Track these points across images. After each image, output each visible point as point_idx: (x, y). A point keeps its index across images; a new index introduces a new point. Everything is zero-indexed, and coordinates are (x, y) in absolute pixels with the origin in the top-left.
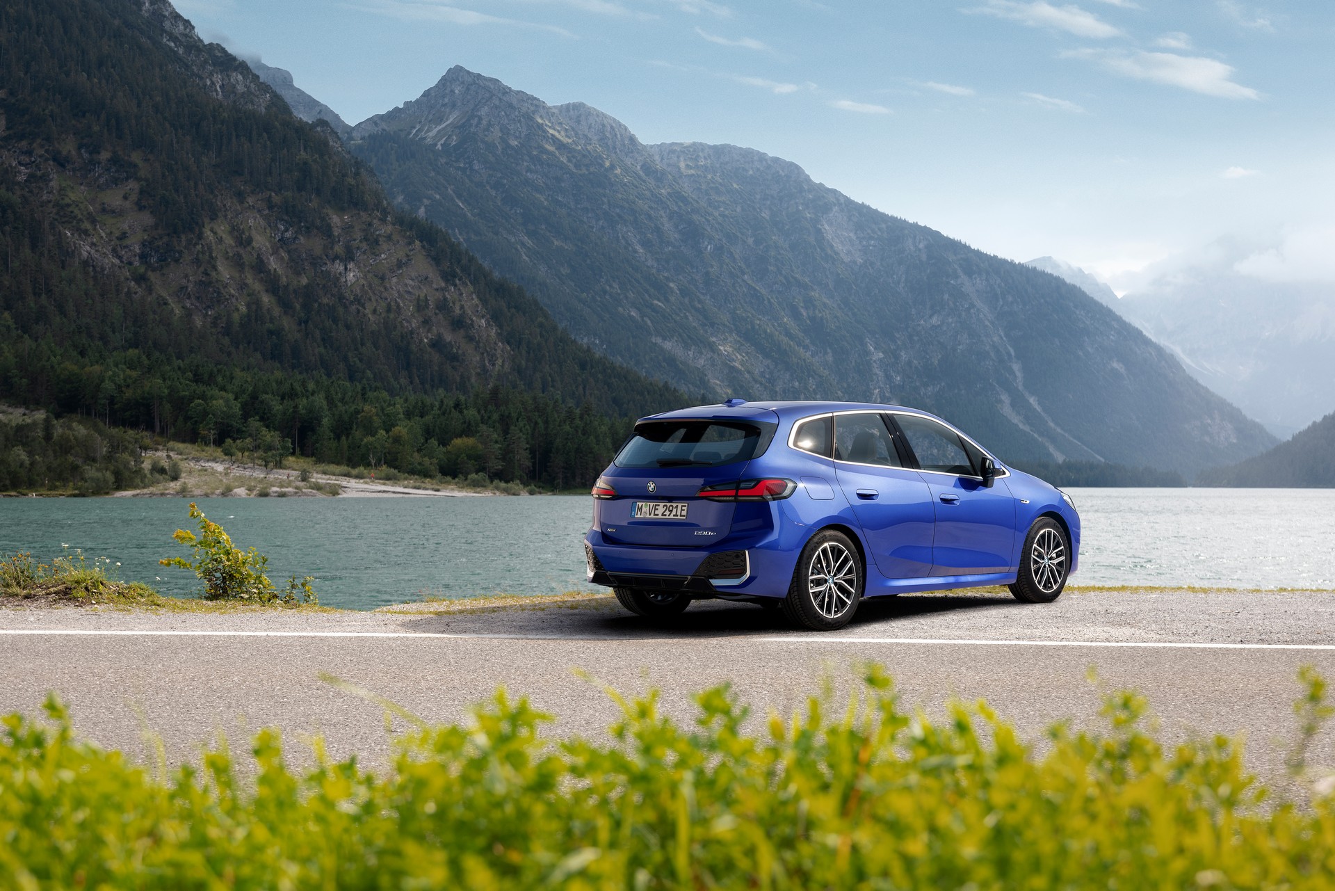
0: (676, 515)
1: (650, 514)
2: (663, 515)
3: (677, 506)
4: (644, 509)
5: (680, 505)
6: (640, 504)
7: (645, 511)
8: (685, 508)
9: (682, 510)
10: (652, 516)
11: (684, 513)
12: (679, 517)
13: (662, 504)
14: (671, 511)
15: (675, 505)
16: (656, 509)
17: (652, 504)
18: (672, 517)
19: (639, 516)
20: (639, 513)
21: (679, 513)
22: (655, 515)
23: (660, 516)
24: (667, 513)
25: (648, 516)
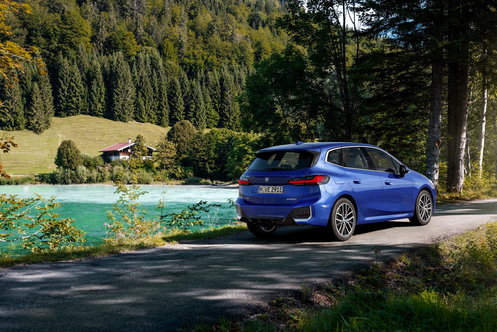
0: (278, 192)
1: (266, 191)
2: (272, 191)
3: (278, 188)
4: (263, 189)
5: (279, 187)
6: (261, 187)
7: (263, 190)
8: (282, 189)
9: (280, 189)
10: (267, 192)
11: (281, 191)
12: (279, 192)
13: (271, 187)
14: (276, 190)
15: (277, 187)
16: (268, 189)
17: (266, 187)
18: (276, 192)
19: (261, 192)
20: (261, 191)
21: (279, 191)
22: (268, 192)
23: (271, 192)
24: (274, 191)
25: (265, 192)
